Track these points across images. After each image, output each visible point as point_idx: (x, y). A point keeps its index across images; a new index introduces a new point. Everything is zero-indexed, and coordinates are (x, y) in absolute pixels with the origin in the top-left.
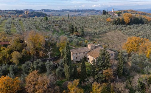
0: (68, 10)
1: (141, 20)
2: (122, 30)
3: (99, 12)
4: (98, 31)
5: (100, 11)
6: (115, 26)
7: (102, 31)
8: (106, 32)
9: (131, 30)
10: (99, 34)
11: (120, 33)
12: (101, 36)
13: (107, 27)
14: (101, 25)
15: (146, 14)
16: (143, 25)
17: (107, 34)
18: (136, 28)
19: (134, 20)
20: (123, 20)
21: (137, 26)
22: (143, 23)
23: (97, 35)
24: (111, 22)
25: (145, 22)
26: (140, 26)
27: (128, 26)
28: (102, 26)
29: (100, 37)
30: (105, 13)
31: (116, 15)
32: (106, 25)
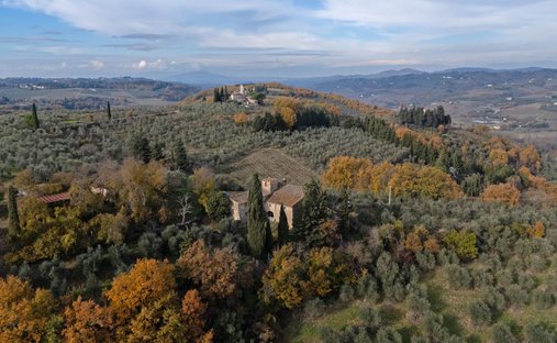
0: (39, 82)
1: (322, 114)
2: (284, 145)
3: (167, 89)
4: (221, 151)
5: (171, 85)
6: (263, 135)
7: (233, 153)
8: (243, 155)
9: (308, 145)
10: (228, 161)
11: (282, 152)
12: (233, 165)
13: (244, 140)
14: (223, 135)
15: (317, 96)
16: (330, 130)
17: (249, 159)
18: (317, 138)
19: (306, 114)
20: (279, 117)
21: (316, 133)
22: (328, 125)
23: (221, 163)
24: (249, 124)
25: (331, 122)
26: (325, 134)
27: (296, 134)
28: (227, 136)
29: (233, 169)
30: (220, 96)
31: (253, 101)
32: (237, 133)
